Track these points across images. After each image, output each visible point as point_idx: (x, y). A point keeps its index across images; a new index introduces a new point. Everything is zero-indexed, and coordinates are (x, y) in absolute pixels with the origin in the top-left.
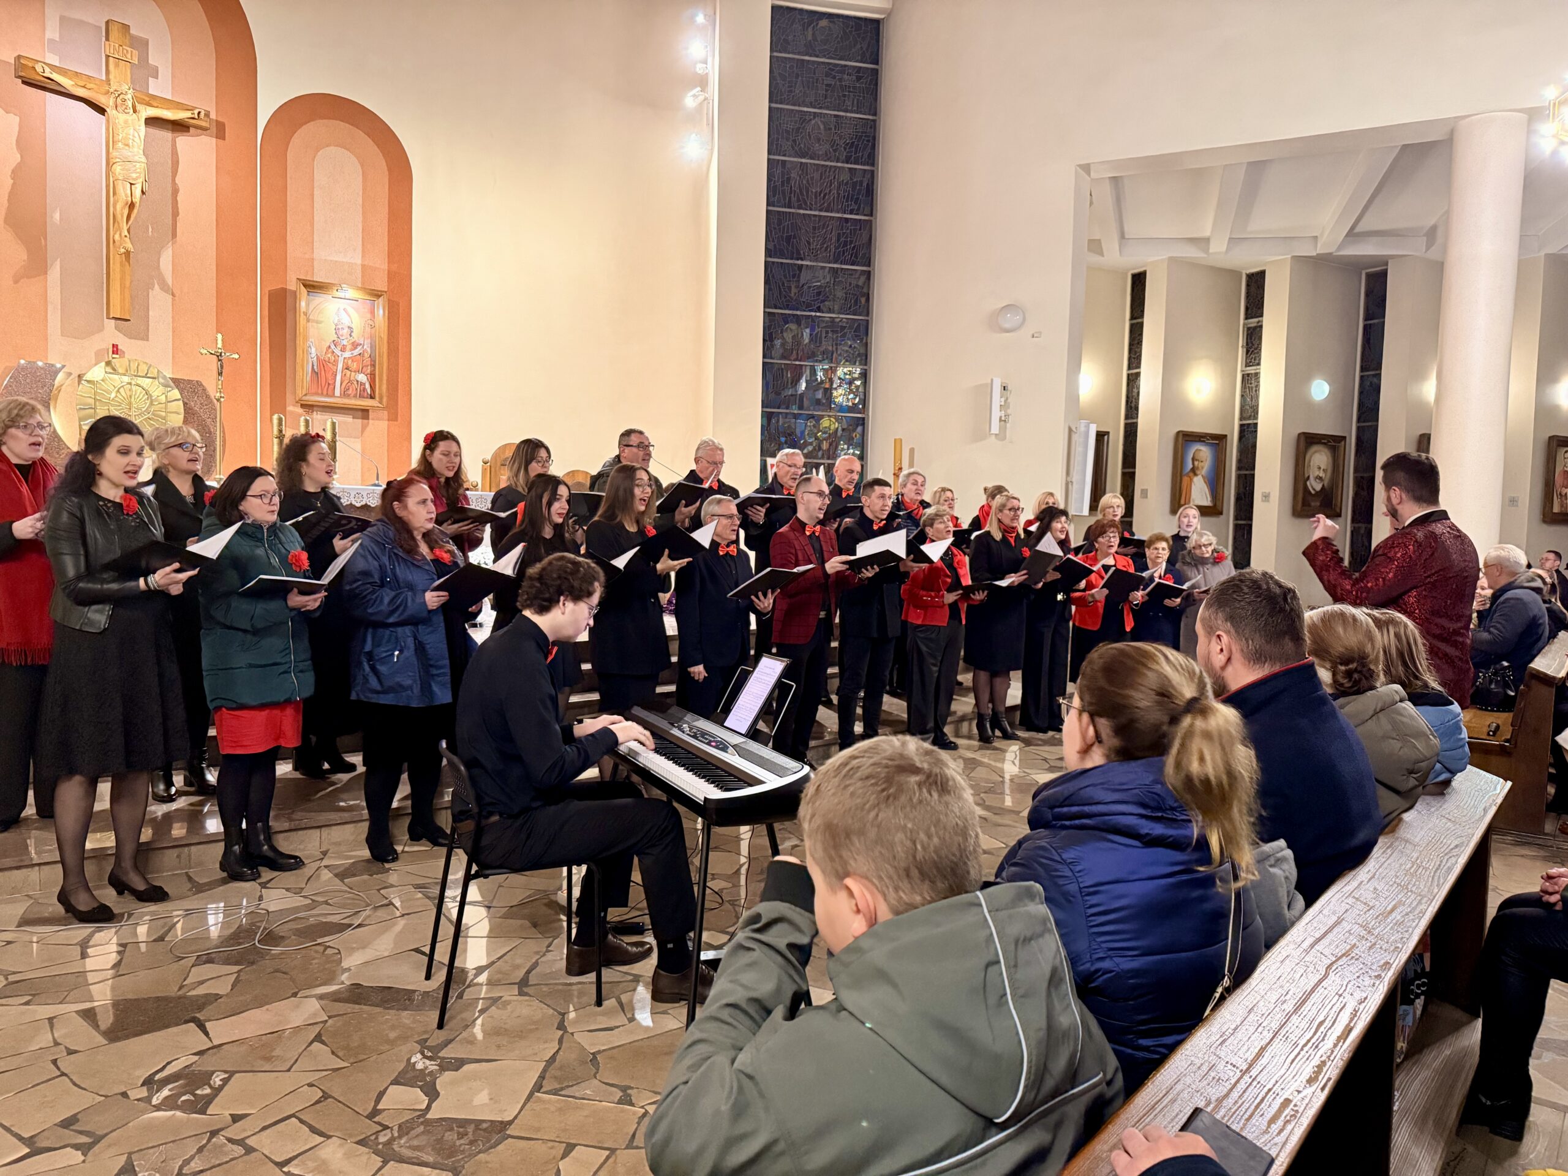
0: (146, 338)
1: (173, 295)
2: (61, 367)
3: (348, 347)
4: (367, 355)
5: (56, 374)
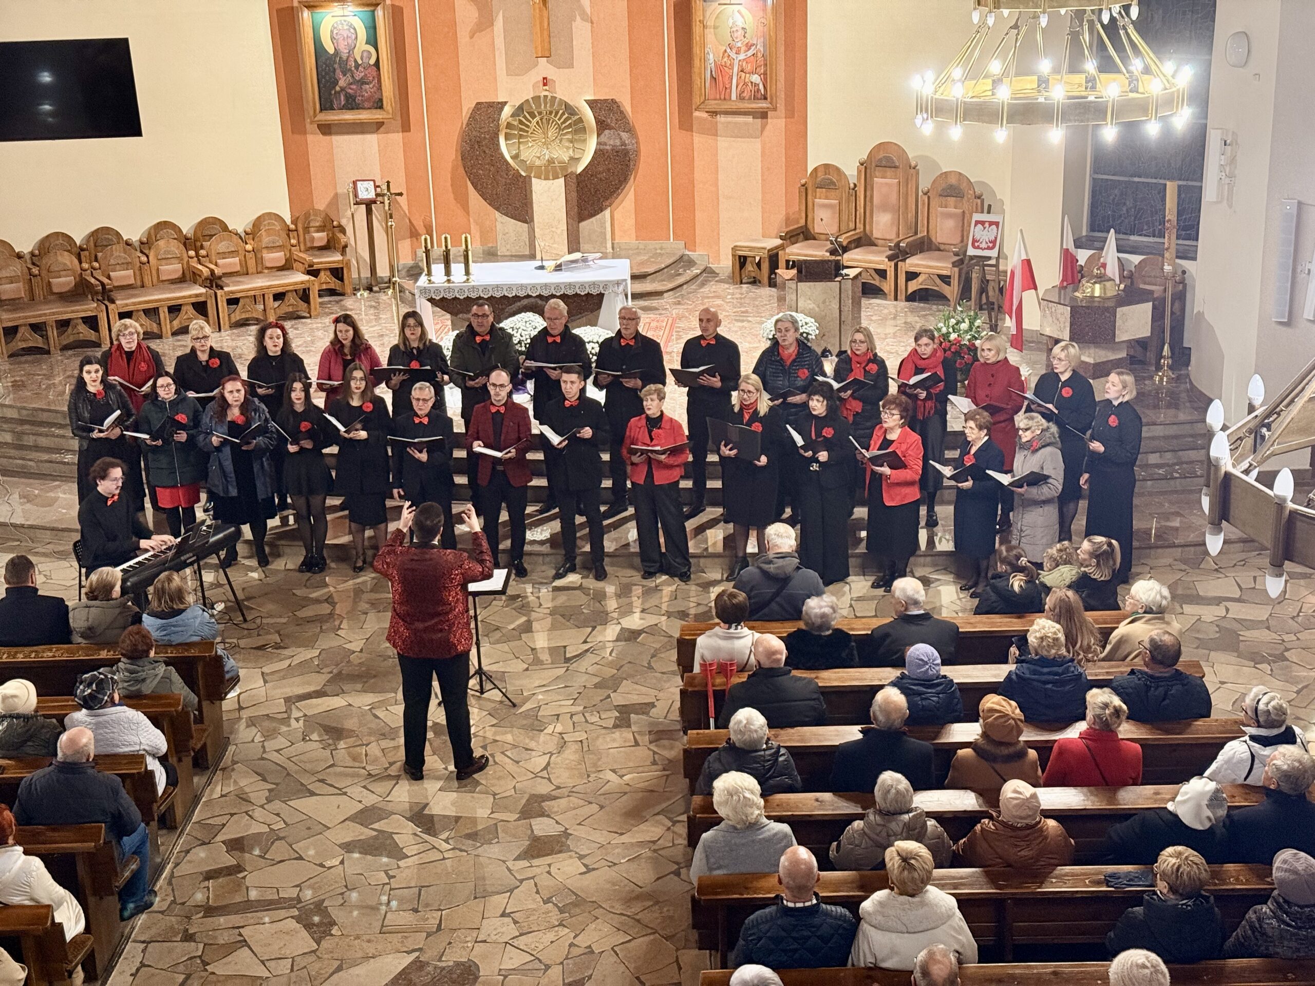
0: (571, 66)
1: (592, 23)
2: (506, 103)
3: (743, 49)
4: (760, 55)
5: (502, 109)
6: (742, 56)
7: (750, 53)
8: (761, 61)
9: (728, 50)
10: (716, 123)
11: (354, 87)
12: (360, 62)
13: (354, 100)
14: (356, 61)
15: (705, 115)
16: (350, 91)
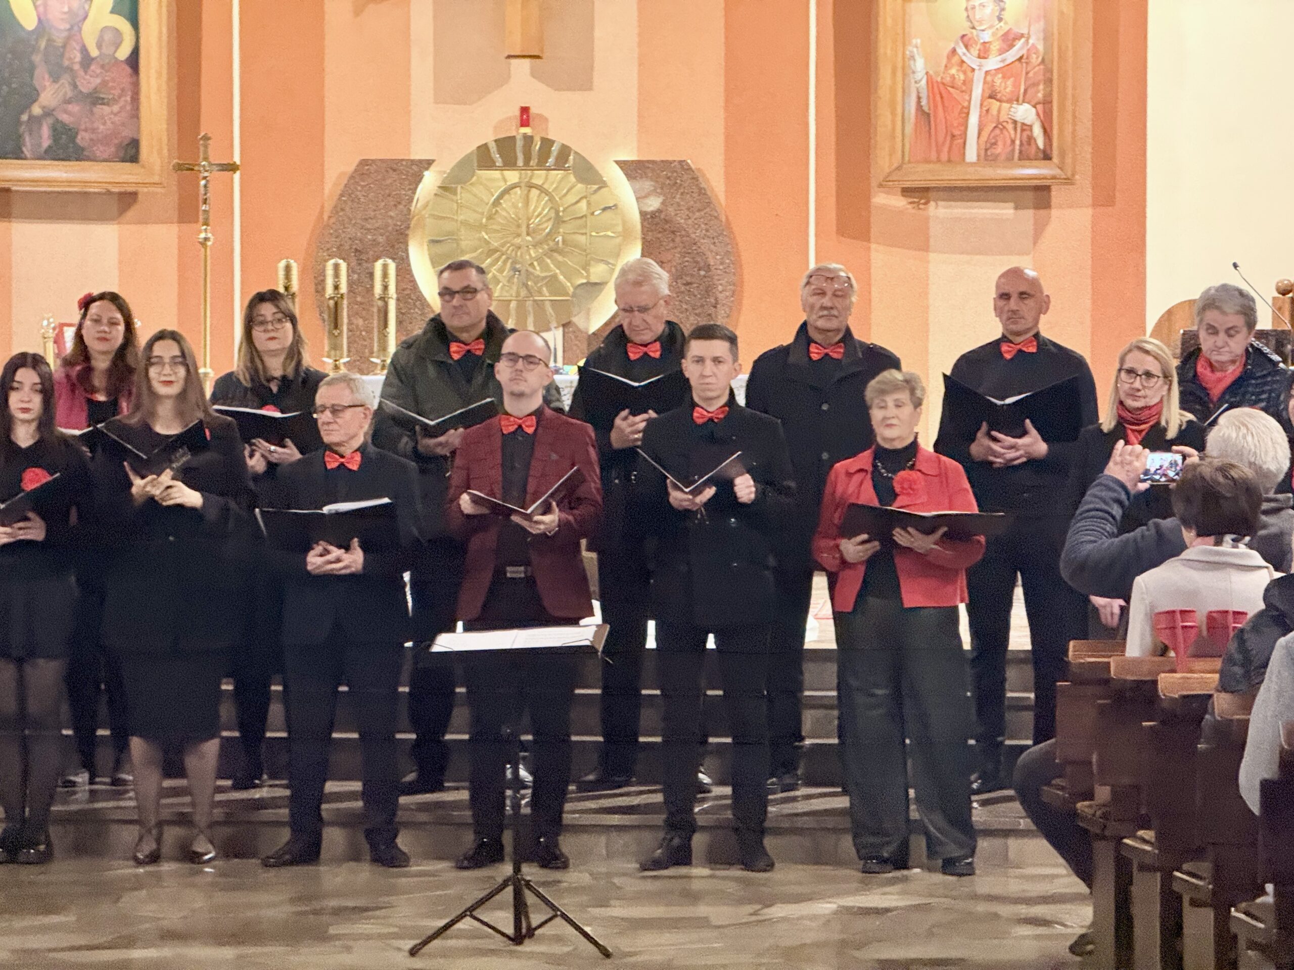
0: (586, 85)
2: (429, 163)
3: (995, 47)
4: (1035, 60)
5: (418, 178)
6: (993, 63)
7: (1012, 55)
8: (1036, 72)
9: (961, 50)
10: (927, 219)
11: (75, 108)
12: (94, 52)
13: (72, 139)
14: (84, 50)
15: (899, 202)
16: (65, 118)
